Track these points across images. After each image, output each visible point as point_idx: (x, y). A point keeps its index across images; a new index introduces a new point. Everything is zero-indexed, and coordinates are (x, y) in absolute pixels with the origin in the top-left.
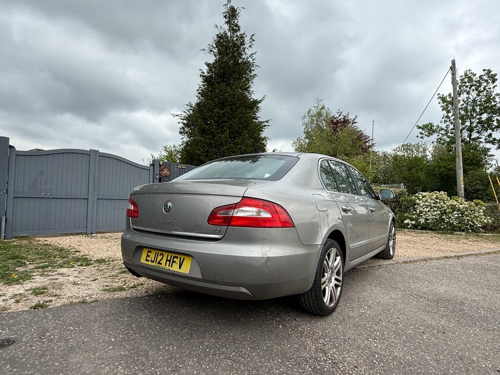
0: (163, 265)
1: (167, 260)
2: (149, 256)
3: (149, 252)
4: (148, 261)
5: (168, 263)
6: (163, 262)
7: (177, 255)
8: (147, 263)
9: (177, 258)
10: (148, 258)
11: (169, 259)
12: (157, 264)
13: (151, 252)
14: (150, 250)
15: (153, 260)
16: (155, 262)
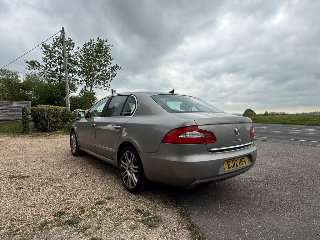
0: (239, 166)
1: (240, 162)
2: (229, 165)
3: (228, 162)
4: (230, 168)
5: (240, 163)
6: (238, 164)
7: (242, 158)
8: (230, 169)
9: (242, 159)
10: (229, 166)
11: (240, 161)
12: (236, 167)
13: (229, 162)
14: (228, 161)
15: (233, 166)
16: (234, 166)
